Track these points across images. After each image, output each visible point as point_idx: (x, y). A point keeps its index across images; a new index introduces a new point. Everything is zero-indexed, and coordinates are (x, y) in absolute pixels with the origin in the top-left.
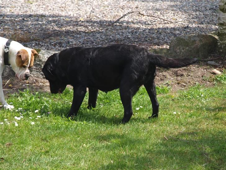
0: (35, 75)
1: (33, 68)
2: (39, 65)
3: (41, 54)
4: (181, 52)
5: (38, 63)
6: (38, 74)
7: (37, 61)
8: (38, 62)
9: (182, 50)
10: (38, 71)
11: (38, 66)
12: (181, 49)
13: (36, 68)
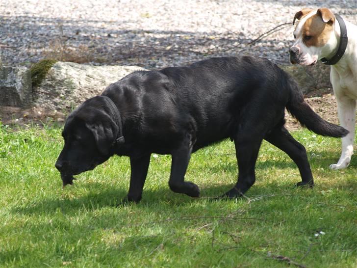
0: (43, 105)
1: (39, 92)
2: (51, 86)
3: (55, 67)
4: (319, 73)
5: (49, 82)
6: (47, 102)
7: (47, 79)
8: (49, 80)
9: (322, 70)
10: (48, 96)
11: (48, 88)
12: (320, 67)
13: (45, 92)
